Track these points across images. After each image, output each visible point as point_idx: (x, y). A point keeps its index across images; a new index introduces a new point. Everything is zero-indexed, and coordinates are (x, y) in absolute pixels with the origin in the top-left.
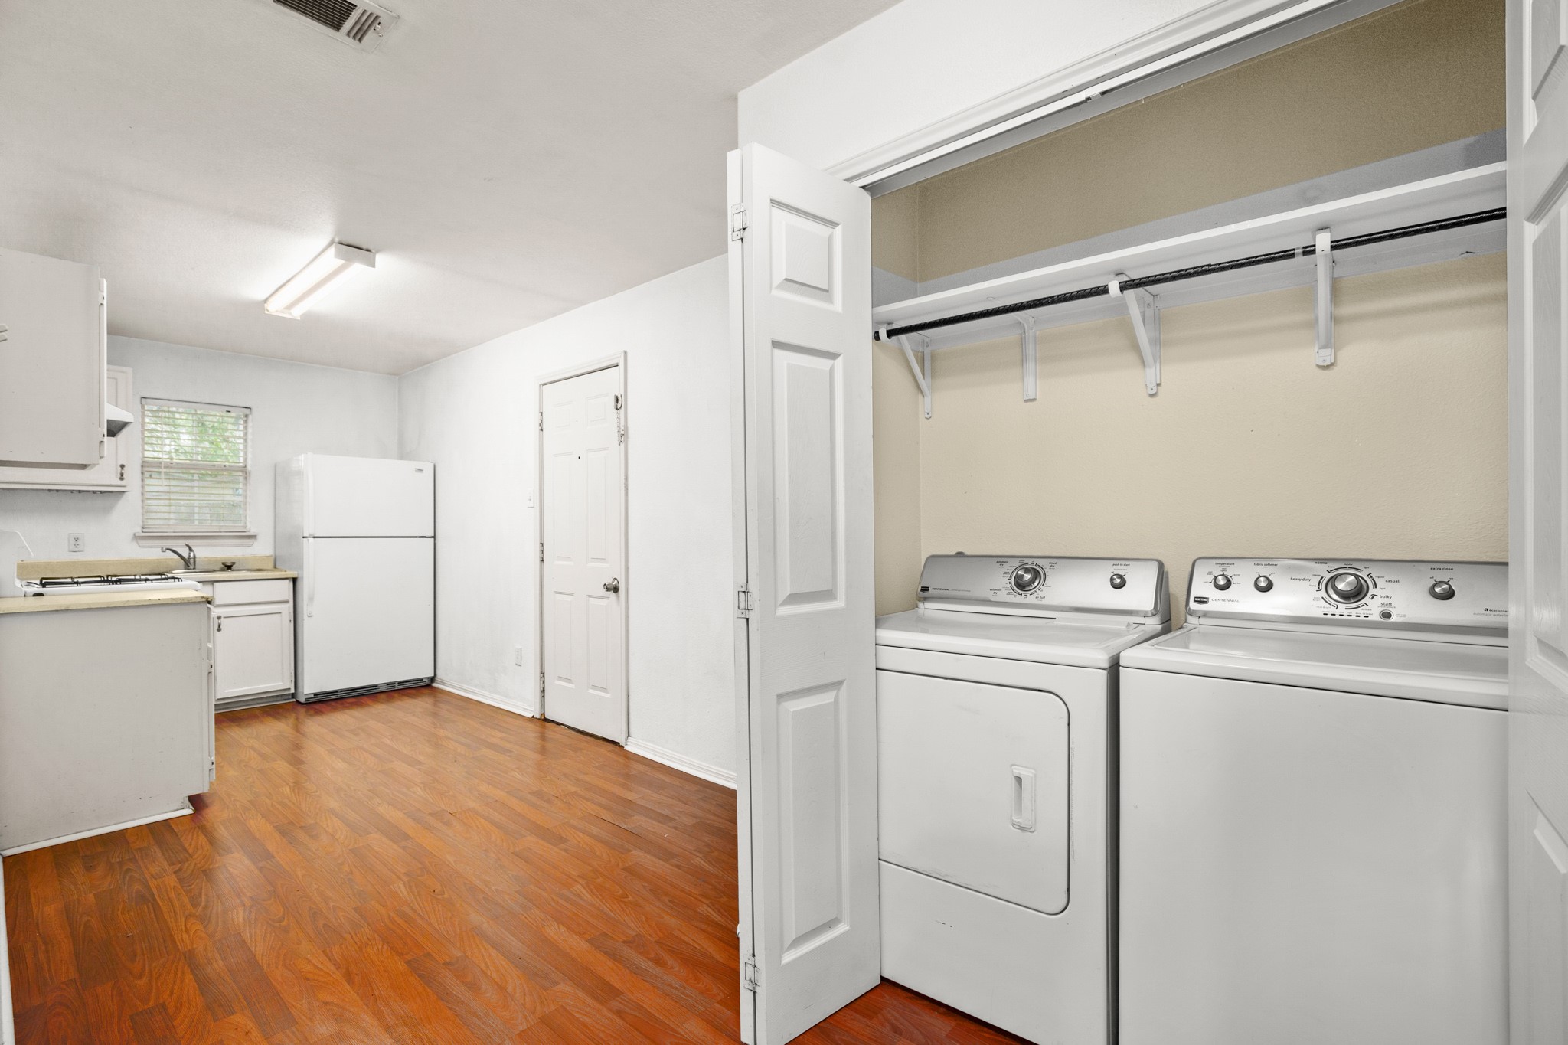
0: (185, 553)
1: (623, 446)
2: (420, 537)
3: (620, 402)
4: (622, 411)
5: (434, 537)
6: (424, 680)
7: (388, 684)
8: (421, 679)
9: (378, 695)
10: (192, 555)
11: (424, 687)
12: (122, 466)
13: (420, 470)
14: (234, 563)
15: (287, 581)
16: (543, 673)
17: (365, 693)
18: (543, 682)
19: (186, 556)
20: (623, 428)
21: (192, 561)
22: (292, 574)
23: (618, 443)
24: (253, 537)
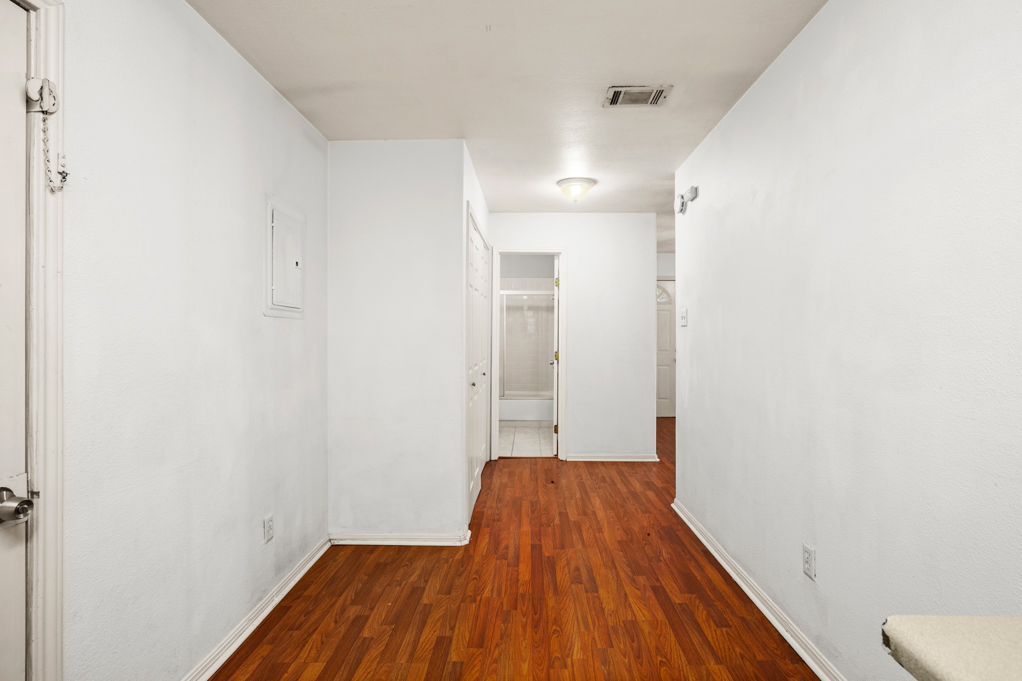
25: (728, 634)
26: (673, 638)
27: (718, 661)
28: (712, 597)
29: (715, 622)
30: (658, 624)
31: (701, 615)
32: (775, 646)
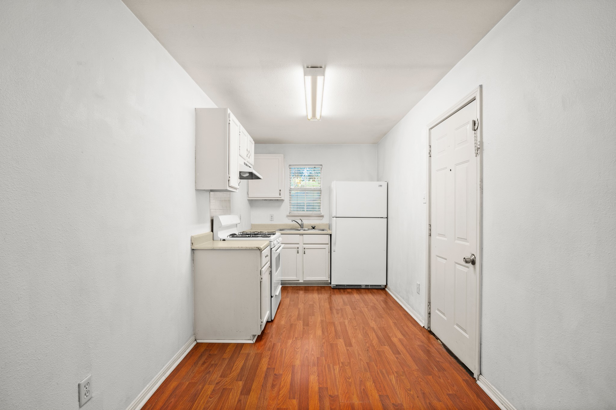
0: (300, 222)
1: (479, 157)
2: (381, 218)
3: (477, 125)
4: (478, 131)
5: (387, 218)
6: (382, 286)
7: (366, 285)
8: (380, 286)
9: (361, 289)
10: (302, 223)
11: (382, 289)
12: (280, 190)
13: (381, 186)
14: (315, 226)
15: (328, 235)
16: (429, 303)
17: (356, 287)
18: (430, 308)
19: (300, 223)
20: (479, 143)
21: (302, 225)
22: (329, 232)
23: (475, 155)
24: (323, 216)
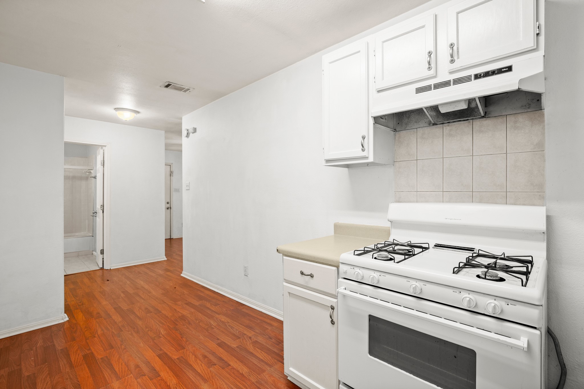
25: (220, 307)
26: (200, 314)
27: (219, 314)
28: (210, 299)
29: (214, 305)
30: (193, 313)
31: (208, 305)
32: (236, 304)
